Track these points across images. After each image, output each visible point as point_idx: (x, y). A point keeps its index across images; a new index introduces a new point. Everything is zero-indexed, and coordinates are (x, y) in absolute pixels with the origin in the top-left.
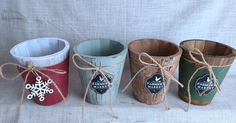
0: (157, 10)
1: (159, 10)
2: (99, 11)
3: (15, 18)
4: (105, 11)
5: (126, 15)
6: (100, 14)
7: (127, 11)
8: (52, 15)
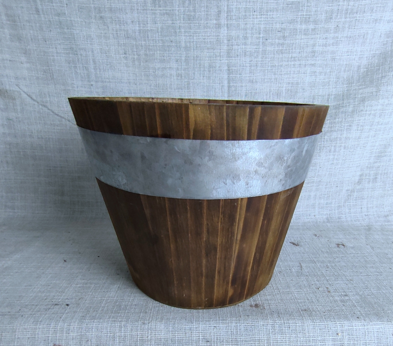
0: (303, 62)
1: (309, 62)
2: (158, 65)
4: (174, 65)
5: (226, 76)
6: (160, 73)
7: (229, 66)
8: (38, 78)
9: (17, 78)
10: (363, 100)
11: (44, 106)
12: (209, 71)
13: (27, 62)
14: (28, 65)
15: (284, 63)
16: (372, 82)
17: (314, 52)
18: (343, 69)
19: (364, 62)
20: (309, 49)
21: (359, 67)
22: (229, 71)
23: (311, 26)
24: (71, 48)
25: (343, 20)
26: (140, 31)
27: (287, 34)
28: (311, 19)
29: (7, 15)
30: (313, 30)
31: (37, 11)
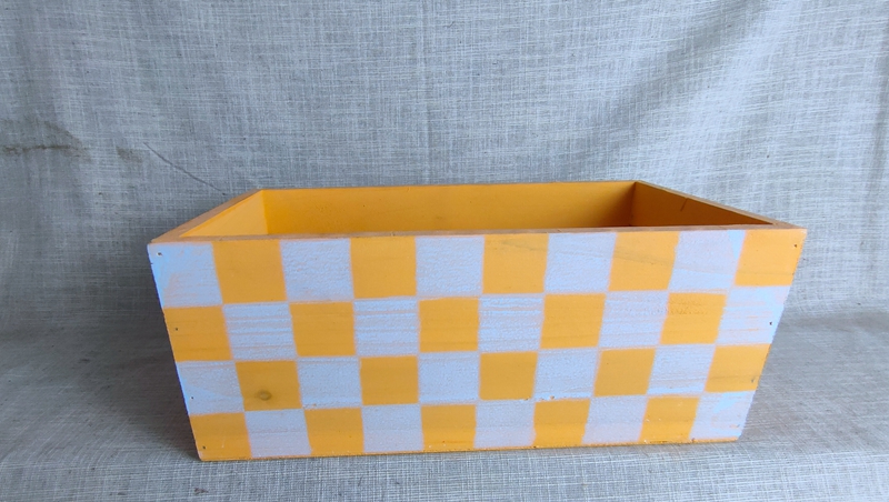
1: (539, 100)
2: (333, 111)
3: (44, 148)
4: (355, 110)
5: (426, 122)
6: (337, 121)
7: (429, 108)
8: (173, 133)
9: (145, 135)
10: (616, 146)
11: (180, 168)
12: (403, 116)
13: (161, 114)
14: (162, 118)
15: (504, 102)
16: (626, 122)
17: (543, 87)
18: (585, 107)
19: (614, 97)
20: (538, 84)
21: (607, 103)
22: (430, 115)
23: (538, 57)
24: (220, 95)
25: (580, 47)
26: (310, 71)
27: (505, 66)
28: (536, 48)
29: (140, 61)
30: (541, 60)
31: (179, 55)
